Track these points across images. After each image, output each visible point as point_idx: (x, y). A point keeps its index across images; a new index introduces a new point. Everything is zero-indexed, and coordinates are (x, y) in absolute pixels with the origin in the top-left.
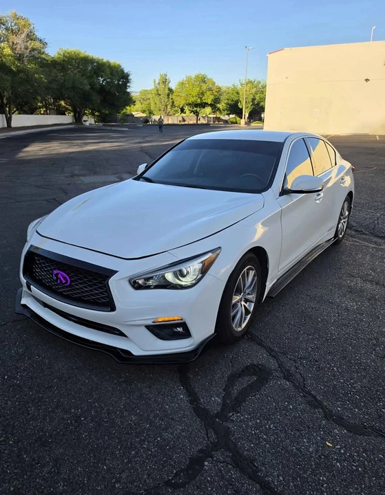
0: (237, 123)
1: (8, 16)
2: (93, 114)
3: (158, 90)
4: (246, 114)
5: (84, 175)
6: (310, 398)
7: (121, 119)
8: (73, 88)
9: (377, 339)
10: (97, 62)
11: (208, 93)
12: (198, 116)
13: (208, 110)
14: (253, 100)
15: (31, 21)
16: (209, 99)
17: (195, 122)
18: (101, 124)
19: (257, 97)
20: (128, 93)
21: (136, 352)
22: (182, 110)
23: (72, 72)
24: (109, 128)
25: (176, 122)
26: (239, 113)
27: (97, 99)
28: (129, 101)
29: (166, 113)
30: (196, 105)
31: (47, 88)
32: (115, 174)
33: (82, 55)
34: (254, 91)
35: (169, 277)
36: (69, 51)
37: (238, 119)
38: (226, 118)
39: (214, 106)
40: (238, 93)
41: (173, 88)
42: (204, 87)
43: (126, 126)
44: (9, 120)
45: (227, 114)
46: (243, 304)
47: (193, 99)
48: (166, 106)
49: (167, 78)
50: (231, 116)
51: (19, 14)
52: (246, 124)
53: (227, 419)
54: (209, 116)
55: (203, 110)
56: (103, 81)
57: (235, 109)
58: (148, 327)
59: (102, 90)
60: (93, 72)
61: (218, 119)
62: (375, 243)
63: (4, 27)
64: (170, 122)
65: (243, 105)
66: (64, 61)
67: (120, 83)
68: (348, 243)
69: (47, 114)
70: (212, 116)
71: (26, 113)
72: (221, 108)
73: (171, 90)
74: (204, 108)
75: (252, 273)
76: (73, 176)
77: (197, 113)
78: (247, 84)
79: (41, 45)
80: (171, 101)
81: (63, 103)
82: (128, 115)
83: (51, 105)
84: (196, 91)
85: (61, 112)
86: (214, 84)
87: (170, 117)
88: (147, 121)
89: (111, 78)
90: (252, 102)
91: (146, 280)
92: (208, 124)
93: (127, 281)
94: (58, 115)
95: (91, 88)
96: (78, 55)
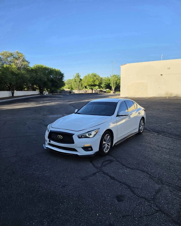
1: (15, 53)
2: (48, 90)
3: (75, 80)
4: (113, 88)
5: (49, 115)
6: (123, 165)
7: (59, 92)
8: (40, 80)
9: (144, 155)
10: (50, 69)
11: (97, 81)
12: (92, 90)
13: (97, 87)
14: (116, 83)
15: (23, 54)
16: (97, 83)
17: (91, 92)
18: (51, 94)
19: (118, 82)
20: (63, 81)
21: (79, 154)
22: (86, 87)
23: (39, 73)
24: (55, 96)
25: (83, 93)
26: (110, 88)
27: (50, 84)
28: (63, 84)
29: (79, 89)
30: (92, 86)
31: (29, 80)
33: (44, 67)
34: (116, 79)
35: (87, 135)
36: (38, 65)
37: (110, 91)
38: (105, 90)
39: (99, 86)
40: (109, 80)
41: (82, 79)
42: (95, 78)
43: (62, 95)
44: (13, 94)
45: (105, 89)
46: (107, 145)
47: (91, 83)
48: (79, 86)
49: (79, 74)
50: (107, 89)
51: (19, 52)
52: (113, 93)
53: (102, 168)
54: (98, 89)
55: (95, 87)
56: (52, 77)
57: (108, 87)
58: (82, 148)
59: (52, 81)
60: (48, 73)
61: (101, 91)
62: (153, 134)
63: (13, 57)
64: (80, 93)
65: (112, 85)
66: (36, 69)
67: (60, 77)
68: (144, 134)
69: (29, 91)
71: (19, 90)
72: (103, 86)
73: (81, 80)
74: (95, 86)
75: (109, 137)
76: (44, 115)
78: (113, 76)
79: (27, 63)
80: (81, 84)
81: (35, 86)
82: (62, 90)
83: (30, 87)
84: (92, 80)
85: (34, 90)
86: (99, 77)
87: (80, 91)
88: (71, 92)
89: (56, 76)
90: (116, 84)
91: (82, 136)
92: (97, 93)
93: (77, 136)
94: (33, 91)
95: (48, 80)
96: (42, 66)
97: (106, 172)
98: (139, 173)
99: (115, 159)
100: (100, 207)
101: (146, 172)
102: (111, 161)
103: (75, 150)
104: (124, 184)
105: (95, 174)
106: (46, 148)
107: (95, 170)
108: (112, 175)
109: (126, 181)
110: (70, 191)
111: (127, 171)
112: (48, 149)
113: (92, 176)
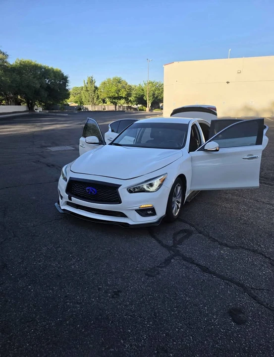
0: (143, 110)
2: (41, 105)
3: (87, 88)
4: (149, 104)
5: (50, 147)
6: (212, 239)
7: (61, 108)
8: (28, 86)
9: (240, 218)
10: (45, 69)
11: (123, 90)
12: (116, 105)
13: (123, 101)
14: (154, 94)
16: (123, 94)
17: (114, 109)
18: (47, 111)
19: (156, 93)
20: (67, 90)
21: (131, 223)
22: (104, 101)
23: (26, 75)
24: (54, 114)
25: (100, 110)
26: (144, 103)
27: (44, 94)
28: (67, 95)
29: (93, 103)
30: (115, 98)
31: (10, 87)
32: (71, 145)
33: (33, 64)
34: (153, 89)
36: (24, 61)
37: (144, 107)
38: (135, 106)
39: (126, 99)
40: (143, 90)
41: (98, 86)
42: (120, 86)
43: (66, 113)
45: (136, 104)
46: (176, 203)
47: (112, 94)
48: (93, 98)
50: (139, 106)
52: (149, 111)
53: (177, 247)
54: (124, 105)
55: (119, 101)
56: (49, 82)
57: (141, 100)
58: (136, 210)
59: (48, 88)
60: (41, 76)
61: (130, 108)
64: (96, 110)
65: (146, 98)
66: (20, 67)
67: (61, 83)
69: (9, 105)
70: (126, 105)
72: (132, 100)
73: (96, 88)
74: (120, 100)
76: (42, 147)
77: (115, 104)
78: (149, 84)
79: (4, 56)
80: (96, 95)
81: (19, 97)
82: (65, 105)
83: (12, 98)
84: (114, 89)
85: (18, 103)
86: (126, 84)
87: (96, 106)
88: (80, 109)
89: (54, 80)
90: (153, 96)
91: (134, 189)
92: (123, 111)
93: (126, 190)
94: (16, 105)
95: (40, 86)
96: (31, 63)
97: (188, 255)
98: (248, 255)
99: (192, 228)
100: (207, 340)
101: (261, 254)
102: (189, 233)
103: (123, 215)
104: (231, 280)
105: (167, 261)
106: (62, 212)
107: (167, 254)
108: (202, 263)
109: (233, 276)
110: (131, 304)
111: (224, 251)
112: (65, 212)
113: (165, 267)
